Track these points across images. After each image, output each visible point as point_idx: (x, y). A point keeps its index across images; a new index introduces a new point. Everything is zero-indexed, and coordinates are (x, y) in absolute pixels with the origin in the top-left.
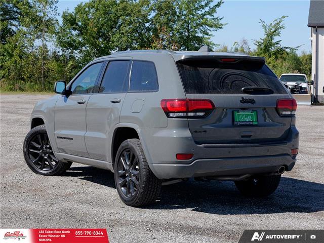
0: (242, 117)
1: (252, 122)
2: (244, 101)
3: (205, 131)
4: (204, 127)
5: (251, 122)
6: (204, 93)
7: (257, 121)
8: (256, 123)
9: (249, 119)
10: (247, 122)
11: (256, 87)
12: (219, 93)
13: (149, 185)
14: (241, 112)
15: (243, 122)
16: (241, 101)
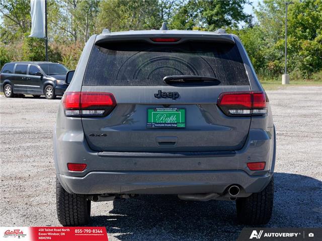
0: (160, 117)
1: (176, 124)
2: (160, 95)
3: (105, 135)
4: (102, 129)
5: (174, 124)
6: (106, 84)
7: (186, 123)
8: (183, 126)
9: (172, 119)
10: (168, 124)
11: (192, 75)
12: (127, 84)
13: (65, 200)
14: (160, 111)
15: (161, 123)
16: (156, 96)
